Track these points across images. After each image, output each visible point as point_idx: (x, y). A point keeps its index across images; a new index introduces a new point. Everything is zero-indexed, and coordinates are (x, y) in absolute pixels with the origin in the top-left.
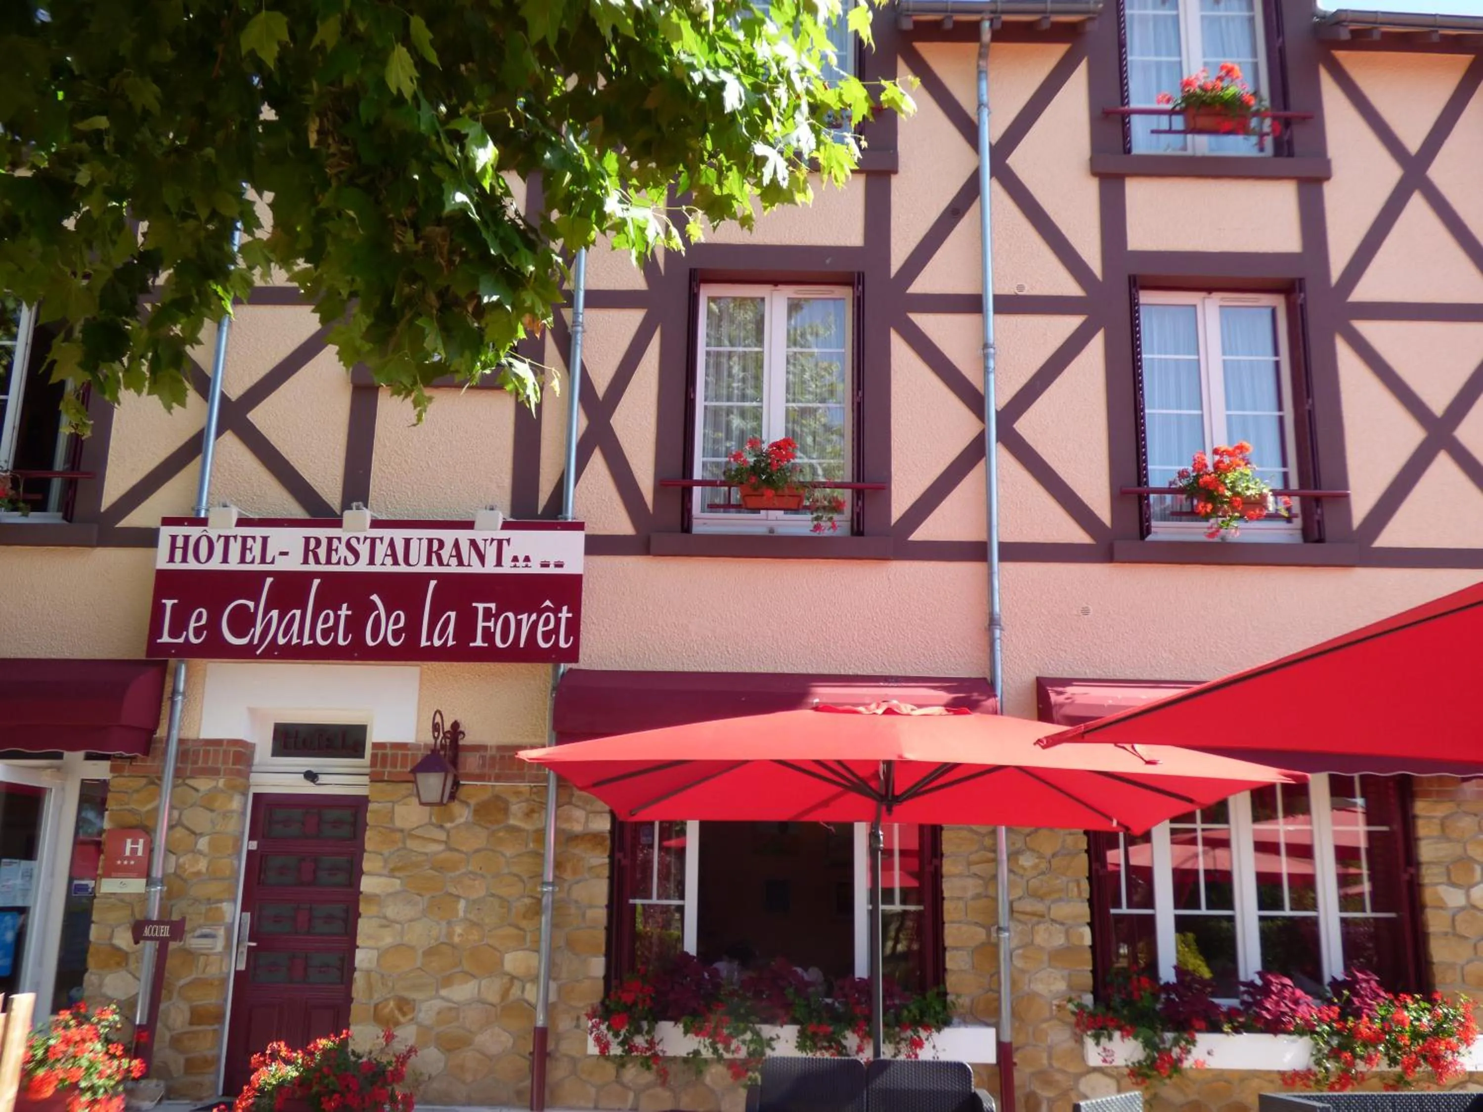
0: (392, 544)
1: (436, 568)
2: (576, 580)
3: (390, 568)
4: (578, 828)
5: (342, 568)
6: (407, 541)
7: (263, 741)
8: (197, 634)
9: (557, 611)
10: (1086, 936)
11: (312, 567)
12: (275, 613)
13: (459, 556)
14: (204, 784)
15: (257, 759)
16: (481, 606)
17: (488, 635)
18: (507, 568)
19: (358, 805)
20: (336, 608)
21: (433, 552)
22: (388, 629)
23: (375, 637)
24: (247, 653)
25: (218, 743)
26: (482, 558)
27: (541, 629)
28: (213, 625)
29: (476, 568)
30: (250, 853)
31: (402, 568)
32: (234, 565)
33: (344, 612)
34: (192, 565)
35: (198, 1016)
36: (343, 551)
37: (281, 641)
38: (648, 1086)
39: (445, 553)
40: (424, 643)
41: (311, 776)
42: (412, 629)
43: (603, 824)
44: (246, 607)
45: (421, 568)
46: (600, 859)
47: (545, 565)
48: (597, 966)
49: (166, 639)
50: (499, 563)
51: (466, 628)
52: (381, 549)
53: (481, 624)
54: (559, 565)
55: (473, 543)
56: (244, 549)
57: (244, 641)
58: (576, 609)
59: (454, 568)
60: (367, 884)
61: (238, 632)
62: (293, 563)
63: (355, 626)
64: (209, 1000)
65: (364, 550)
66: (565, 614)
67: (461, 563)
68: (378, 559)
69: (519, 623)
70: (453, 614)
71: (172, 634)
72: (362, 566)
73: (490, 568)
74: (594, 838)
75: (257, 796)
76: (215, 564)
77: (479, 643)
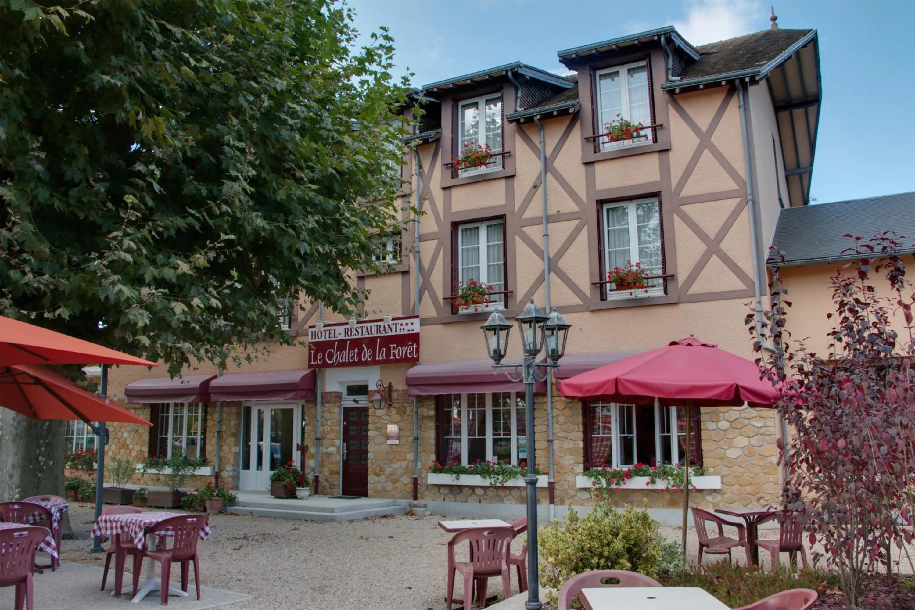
0: (367, 328)
1: (379, 335)
2: (417, 335)
3: (367, 336)
4: (425, 414)
5: (355, 337)
6: (371, 327)
7: (344, 391)
8: (320, 360)
9: (413, 345)
10: (581, 444)
11: (347, 338)
12: (339, 353)
13: (385, 330)
14: (327, 405)
15: (343, 397)
16: (392, 346)
17: (394, 355)
18: (399, 333)
19: (366, 409)
20: (354, 350)
21: (378, 330)
22: (368, 355)
23: (364, 358)
24: (332, 366)
25: (330, 393)
26: (391, 330)
27: (408, 352)
28: (324, 358)
29: (390, 333)
30: (344, 425)
31: (370, 336)
32: (328, 339)
33: (356, 351)
34: (317, 340)
35: (331, 473)
36: (355, 332)
37: (341, 361)
38: (447, 494)
39: (382, 329)
40: (377, 359)
41: (357, 402)
42: (374, 355)
43: (432, 413)
44: (330, 352)
45: (375, 335)
46: (432, 424)
47: (409, 330)
48: (433, 457)
49: (312, 363)
50: (396, 331)
51: (388, 354)
52: (365, 330)
53: (392, 351)
54: (413, 330)
55: (389, 325)
56: (330, 333)
57: (331, 362)
58: (418, 344)
59: (384, 334)
60: (370, 433)
61: (330, 360)
62: (342, 337)
63: (359, 355)
64: (334, 468)
65: (360, 330)
66: (415, 346)
67: (386, 332)
68: (364, 333)
69: (402, 350)
70: (384, 349)
71: (314, 361)
72: (360, 336)
73: (394, 333)
74: (429, 417)
75: (344, 408)
76: (323, 339)
77: (392, 357)
